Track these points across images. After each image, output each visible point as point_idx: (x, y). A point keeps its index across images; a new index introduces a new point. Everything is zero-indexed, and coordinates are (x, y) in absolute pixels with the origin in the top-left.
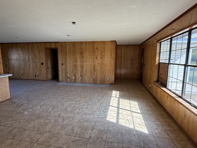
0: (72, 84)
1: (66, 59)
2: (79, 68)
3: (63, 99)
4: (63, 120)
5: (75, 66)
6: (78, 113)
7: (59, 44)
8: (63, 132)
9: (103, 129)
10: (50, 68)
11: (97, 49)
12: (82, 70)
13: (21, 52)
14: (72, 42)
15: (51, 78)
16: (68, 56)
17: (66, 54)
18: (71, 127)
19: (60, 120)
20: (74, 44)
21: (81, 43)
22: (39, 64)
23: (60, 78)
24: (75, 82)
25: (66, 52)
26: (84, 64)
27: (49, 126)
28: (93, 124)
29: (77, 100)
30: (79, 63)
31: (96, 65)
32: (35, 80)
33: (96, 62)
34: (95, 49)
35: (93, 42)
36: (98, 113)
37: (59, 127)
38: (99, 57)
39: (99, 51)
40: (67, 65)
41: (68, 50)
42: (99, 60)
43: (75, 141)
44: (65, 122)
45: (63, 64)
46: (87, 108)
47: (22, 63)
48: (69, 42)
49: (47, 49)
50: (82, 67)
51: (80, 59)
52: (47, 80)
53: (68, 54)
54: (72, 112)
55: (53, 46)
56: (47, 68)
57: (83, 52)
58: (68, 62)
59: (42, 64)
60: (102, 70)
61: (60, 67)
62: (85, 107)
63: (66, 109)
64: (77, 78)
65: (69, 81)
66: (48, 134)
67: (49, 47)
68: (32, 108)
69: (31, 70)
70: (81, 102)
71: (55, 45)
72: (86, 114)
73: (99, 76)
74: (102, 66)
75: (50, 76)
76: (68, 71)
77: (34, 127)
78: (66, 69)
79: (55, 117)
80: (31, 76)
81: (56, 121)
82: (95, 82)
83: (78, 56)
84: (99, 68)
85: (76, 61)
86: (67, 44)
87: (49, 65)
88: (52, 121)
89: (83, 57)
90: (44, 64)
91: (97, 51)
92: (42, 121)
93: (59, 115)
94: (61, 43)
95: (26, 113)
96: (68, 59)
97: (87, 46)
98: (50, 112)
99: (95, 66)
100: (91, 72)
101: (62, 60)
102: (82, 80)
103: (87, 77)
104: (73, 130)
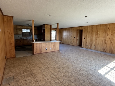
0: (88, 50)
1: (87, 35)
2: (94, 41)
3: (79, 55)
4: (74, 63)
5: (92, 39)
6: (83, 63)
7: (84, 27)
8: (72, 67)
9: (91, 74)
10: (78, 40)
11: (109, 29)
12: (96, 42)
13: (67, 32)
14: (91, 26)
15: (78, 45)
16: (88, 33)
17: (87, 33)
18: (76, 67)
19: (73, 63)
20: (92, 27)
21: (97, 26)
22: (73, 37)
23: (82, 46)
24: (91, 49)
25: (87, 31)
26: (98, 39)
27: (68, 63)
28: (88, 70)
29: (86, 58)
30: (94, 38)
31: (107, 40)
32: (71, 45)
33: (107, 38)
34: (107, 29)
35: (106, 24)
36: (95, 67)
37: (71, 65)
38: (110, 35)
39: (111, 30)
40: (87, 39)
41: (88, 30)
42: (110, 36)
43: (75, 72)
44: (74, 64)
45: (84, 38)
46: (89, 63)
47: (67, 37)
48: (89, 26)
49: (77, 30)
50: (96, 40)
51: (96, 35)
52: (76, 46)
53: (88, 32)
54: (80, 61)
55: (81, 29)
56: (77, 40)
57: (97, 31)
58: (88, 37)
59: (75, 37)
60: (112, 43)
61: (83, 40)
62: (89, 62)
63: (78, 60)
64: (92, 47)
65: (87, 48)
66: (66, 66)
67: (79, 29)
68: (65, 56)
69: (70, 40)
70: (88, 59)
71: (82, 28)
72: (87, 65)
73: (108, 48)
74: (112, 41)
75: (78, 44)
76: (87, 42)
77: (63, 62)
78: (86, 41)
79: (72, 61)
80: (70, 43)
81: (71, 62)
82: (104, 51)
83: (94, 34)
84: (109, 42)
85: (93, 37)
86: (88, 27)
87: (78, 38)
88: (70, 62)
89: (97, 34)
90: (76, 38)
91: (109, 30)
92: (66, 61)
93: (74, 61)
94: (85, 26)
95: (62, 56)
96: (88, 35)
97: (101, 27)
98: (71, 59)
99: (105, 40)
100: (102, 44)
101: (84, 36)
102: (95, 48)
103: (99, 47)
104: (76, 68)
